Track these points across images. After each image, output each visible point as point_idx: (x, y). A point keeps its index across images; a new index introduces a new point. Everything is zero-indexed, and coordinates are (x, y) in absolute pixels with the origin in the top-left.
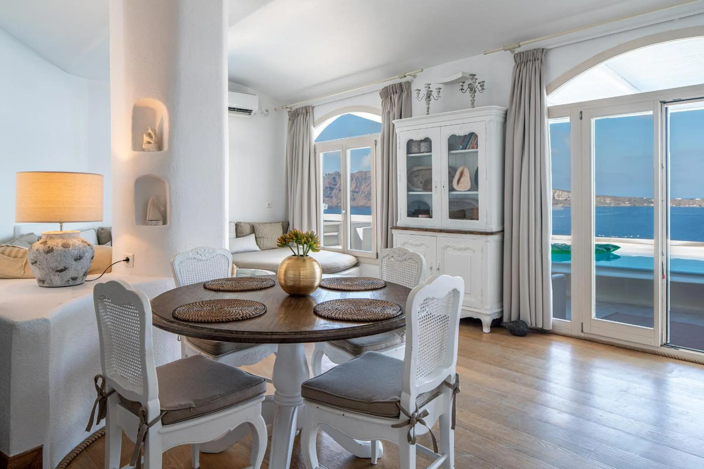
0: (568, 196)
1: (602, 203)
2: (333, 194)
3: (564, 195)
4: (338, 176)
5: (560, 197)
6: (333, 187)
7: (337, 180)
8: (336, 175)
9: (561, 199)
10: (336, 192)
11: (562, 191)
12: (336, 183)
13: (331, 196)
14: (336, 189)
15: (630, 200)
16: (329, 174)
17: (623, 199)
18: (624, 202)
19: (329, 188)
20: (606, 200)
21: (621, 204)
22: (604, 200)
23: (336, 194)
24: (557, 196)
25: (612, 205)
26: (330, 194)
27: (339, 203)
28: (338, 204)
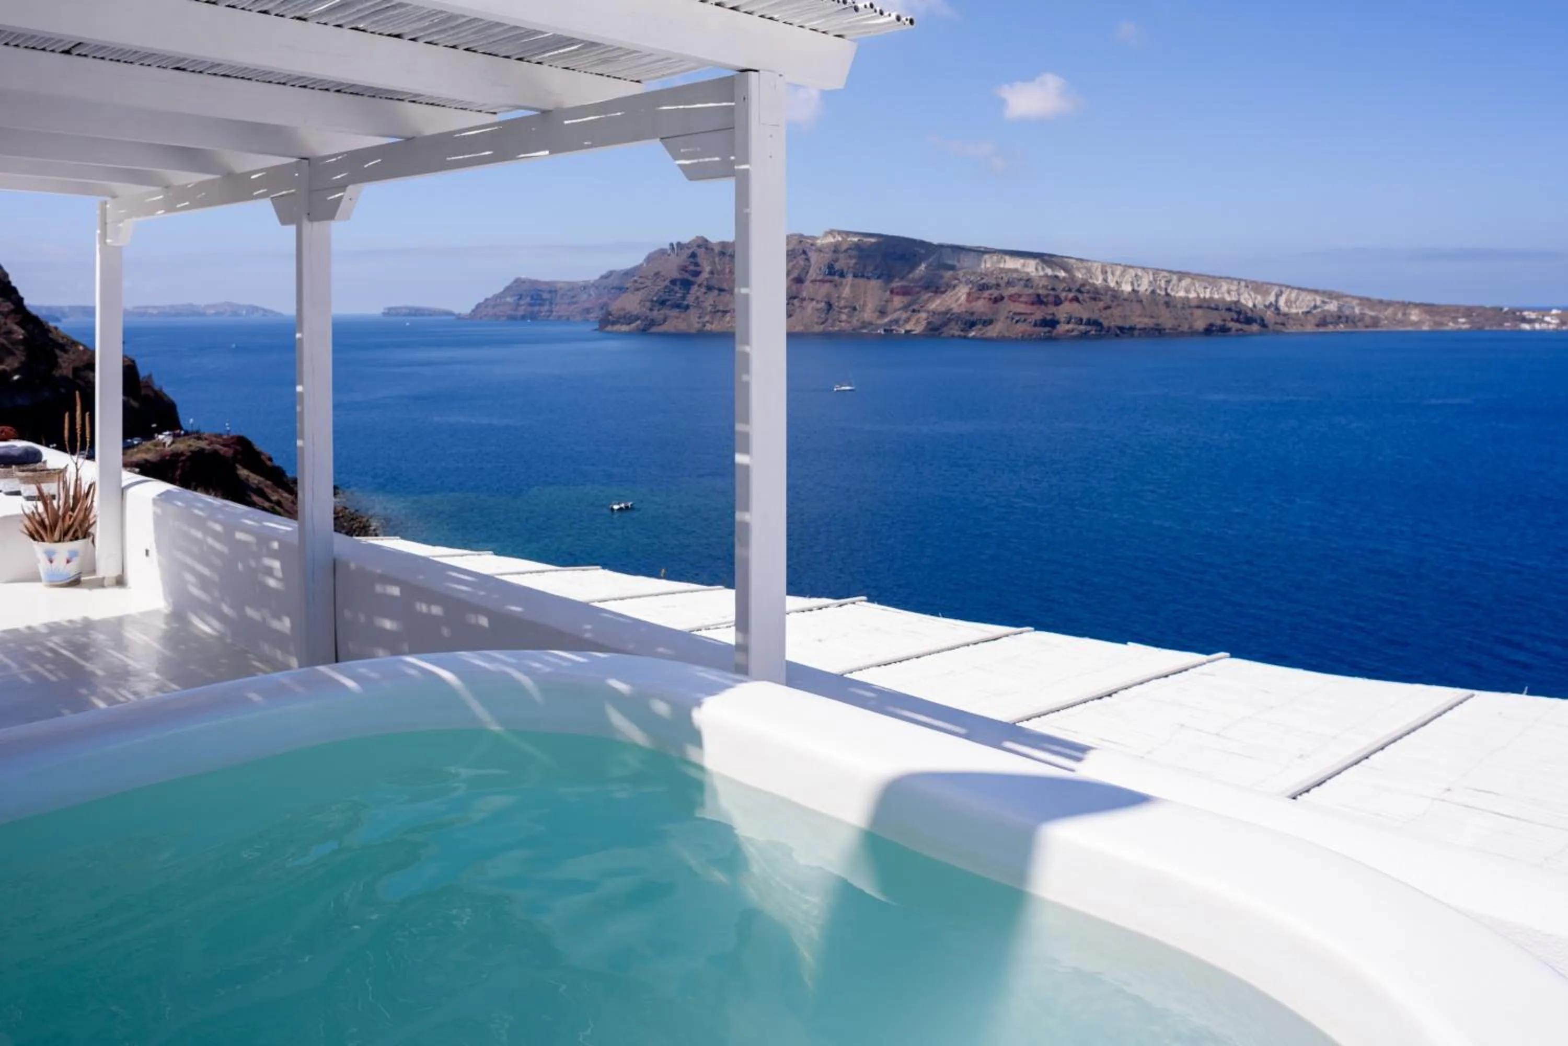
0: (1312, 304)
1: (1400, 322)
2: (690, 299)
3: (1303, 301)
4: (703, 250)
5: (1294, 306)
6: (691, 278)
7: (699, 260)
8: (699, 246)
9: (1294, 311)
10: (698, 294)
11: (1300, 289)
12: (698, 269)
13: (686, 303)
14: (700, 285)
15: (1468, 312)
16: (679, 244)
17: (1454, 311)
18: (1455, 320)
19: (678, 283)
20: (1410, 314)
21: (1447, 325)
22: (1404, 314)
23: (697, 298)
24: (1286, 303)
25: (1425, 328)
26: (683, 298)
27: (707, 322)
28: (704, 326)
